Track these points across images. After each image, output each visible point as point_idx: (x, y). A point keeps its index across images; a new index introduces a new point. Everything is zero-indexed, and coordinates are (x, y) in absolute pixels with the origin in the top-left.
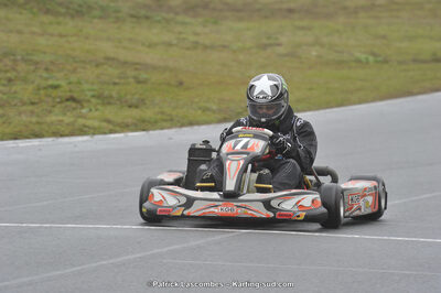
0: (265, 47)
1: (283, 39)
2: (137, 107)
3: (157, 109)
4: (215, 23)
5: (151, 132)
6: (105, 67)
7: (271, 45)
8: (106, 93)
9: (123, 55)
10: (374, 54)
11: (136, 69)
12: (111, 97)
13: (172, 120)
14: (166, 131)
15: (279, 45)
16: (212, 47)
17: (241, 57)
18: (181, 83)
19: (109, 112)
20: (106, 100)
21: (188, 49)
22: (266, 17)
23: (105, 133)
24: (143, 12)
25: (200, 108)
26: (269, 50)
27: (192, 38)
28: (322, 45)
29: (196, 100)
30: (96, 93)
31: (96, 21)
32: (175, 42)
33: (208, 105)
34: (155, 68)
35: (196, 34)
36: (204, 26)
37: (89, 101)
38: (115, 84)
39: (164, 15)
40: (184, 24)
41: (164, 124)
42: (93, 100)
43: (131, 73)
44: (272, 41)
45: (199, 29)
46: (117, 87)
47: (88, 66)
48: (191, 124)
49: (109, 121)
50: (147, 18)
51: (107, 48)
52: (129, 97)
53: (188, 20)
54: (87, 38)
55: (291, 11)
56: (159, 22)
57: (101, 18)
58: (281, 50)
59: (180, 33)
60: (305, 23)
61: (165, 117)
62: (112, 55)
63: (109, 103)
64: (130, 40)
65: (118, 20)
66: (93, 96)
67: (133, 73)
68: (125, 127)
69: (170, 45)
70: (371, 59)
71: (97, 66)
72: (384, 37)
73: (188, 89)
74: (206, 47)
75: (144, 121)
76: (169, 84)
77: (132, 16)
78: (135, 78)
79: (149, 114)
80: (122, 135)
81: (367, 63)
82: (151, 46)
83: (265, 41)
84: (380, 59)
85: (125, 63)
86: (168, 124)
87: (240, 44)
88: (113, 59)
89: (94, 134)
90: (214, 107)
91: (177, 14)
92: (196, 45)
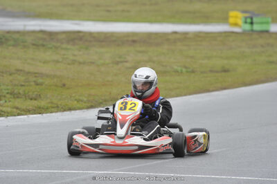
0: (117, 63)
1: (129, 58)
2: (35, 99)
3: (48, 101)
4: (87, 48)
5: (44, 115)
6: (16, 75)
7: (121, 62)
8: (16, 91)
9: (27, 68)
10: (186, 67)
11: (36, 77)
12: (20, 93)
13: (58, 107)
14: (54, 114)
15: (126, 62)
16: (84, 63)
17: (103, 69)
18: (64, 85)
19: (18, 103)
20: (16, 95)
21: (69, 64)
22: (118, 45)
23: (15, 116)
24: (41, 42)
25: (76, 100)
26: (120, 65)
27: (71, 58)
28: (154, 62)
29: (74, 95)
30: (9, 91)
31: (10, 48)
32: (61, 60)
33: (81, 98)
34: (48, 76)
35: (74, 55)
36: (80, 51)
37: (5, 96)
38: (22, 85)
39: (55, 44)
40: (66, 49)
41: (53, 109)
42: (8, 96)
43: (32, 79)
44: (122, 60)
45: (76, 53)
46: (23, 88)
47: (5, 75)
48: (70, 109)
49: (17, 108)
50: (43, 45)
51: (17, 64)
52: (30, 93)
53: (69, 47)
54: (5, 58)
55: (134, 41)
56: (51, 48)
57: (14, 46)
58: (128, 65)
59: (64, 55)
60: (143, 49)
61: (53, 105)
62: (21, 68)
63: (18, 97)
64: (33, 59)
65: (24, 47)
66: (8, 93)
67: (34, 79)
68: (28, 112)
69: (57, 62)
70: (184, 70)
71: (11, 75)
72: (192, 57)
73: (68, 88)
74: (80, 63)
75: (40, 108)
76: (56, 86)
77: (34, 45)
78: (35, 82)
79: (43, 103)
80: (26, 116)
81: (182, 72)
82: (45, 62)
83: (118, 59)
84: (189, 70)
85: (28, 73)
86: (56, 110)
87: (102, 61)
88: (21, 70)
89: (7, 116)
90: (85, 99)
91: (62, 43)
92: (74, 62)
